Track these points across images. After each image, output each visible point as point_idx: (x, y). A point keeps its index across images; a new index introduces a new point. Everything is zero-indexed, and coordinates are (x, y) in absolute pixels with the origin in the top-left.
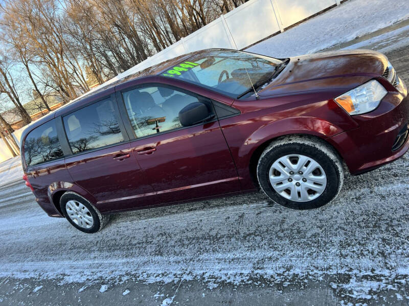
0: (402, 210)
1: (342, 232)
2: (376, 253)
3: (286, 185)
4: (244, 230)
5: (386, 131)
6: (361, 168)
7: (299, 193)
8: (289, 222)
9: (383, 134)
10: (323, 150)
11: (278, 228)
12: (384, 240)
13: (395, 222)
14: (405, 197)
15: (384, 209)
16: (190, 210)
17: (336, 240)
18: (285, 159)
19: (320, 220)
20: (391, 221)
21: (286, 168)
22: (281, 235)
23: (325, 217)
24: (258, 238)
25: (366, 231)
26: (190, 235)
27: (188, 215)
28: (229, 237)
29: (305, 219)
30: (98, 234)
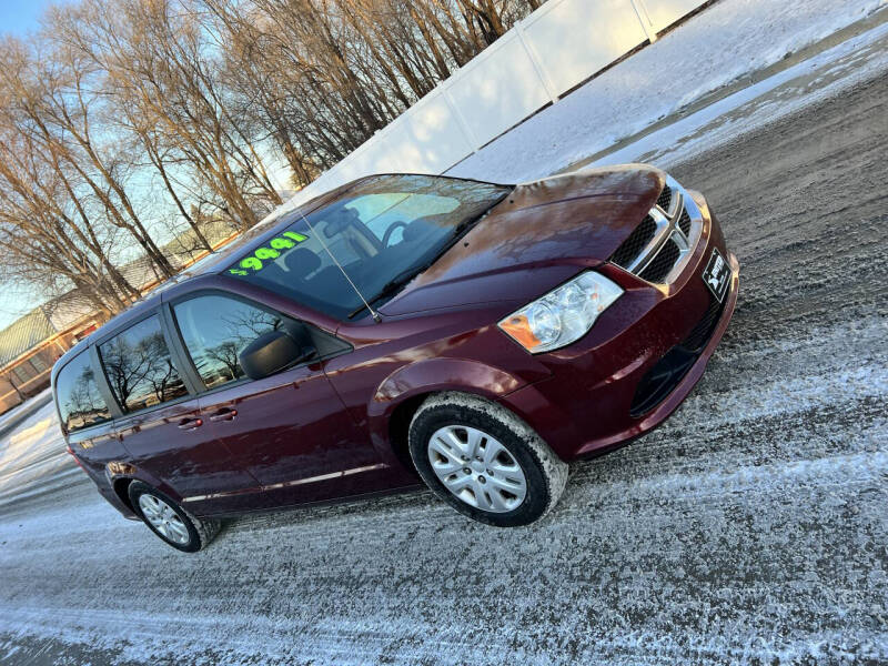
0: (649, 543)
1: (539, 585)
2: (566, 642)
3: (462, 479)
4: (402, 569)
5: (617, 377)
6: (581, 451)
7: (487, 495)
8: (475, 553)
9: (603, 387)
10: (501, 419)
11: (452, 569)
12: (591, 612)
13: (627, 572)
14: (670, 510)
15: (625, 538)
16: (346, 512)
17: (522, 604)
18: (446, 433)
19: (521, 555)
20: (622, 569)
21: (452, 450)
22: (450, 584)
23: (532, 547)
24: (415, 589)
25: (575, 588)
26: (323, 571)
27: (339, 522)
28: (376, 583)
29: (499, 548)
30: (201, 554)
